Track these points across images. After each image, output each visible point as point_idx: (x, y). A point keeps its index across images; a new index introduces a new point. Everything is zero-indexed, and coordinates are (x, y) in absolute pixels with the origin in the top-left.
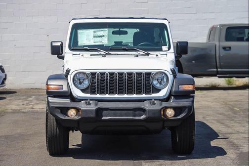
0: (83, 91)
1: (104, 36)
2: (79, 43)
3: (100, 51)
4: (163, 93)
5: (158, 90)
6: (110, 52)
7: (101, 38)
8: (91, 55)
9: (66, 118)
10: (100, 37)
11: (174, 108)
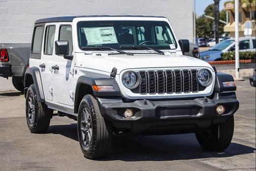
0: (134, 91)
1: (111, 34)
2: (88, 42)
3: (113, 50)
4: (208, 90)
5: (203, 88)
6: (124, 51)
7: (108, 37)
8: (109, 54)
9: (123, 119)
10: (108, 35)
11: (224, 105)
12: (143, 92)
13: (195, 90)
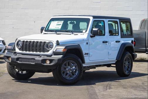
4: (50, 52)
12: (23, 50)
13: (44, 51)
